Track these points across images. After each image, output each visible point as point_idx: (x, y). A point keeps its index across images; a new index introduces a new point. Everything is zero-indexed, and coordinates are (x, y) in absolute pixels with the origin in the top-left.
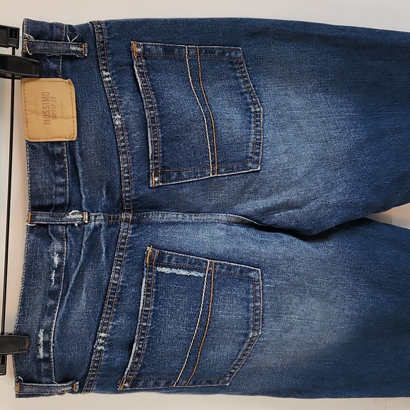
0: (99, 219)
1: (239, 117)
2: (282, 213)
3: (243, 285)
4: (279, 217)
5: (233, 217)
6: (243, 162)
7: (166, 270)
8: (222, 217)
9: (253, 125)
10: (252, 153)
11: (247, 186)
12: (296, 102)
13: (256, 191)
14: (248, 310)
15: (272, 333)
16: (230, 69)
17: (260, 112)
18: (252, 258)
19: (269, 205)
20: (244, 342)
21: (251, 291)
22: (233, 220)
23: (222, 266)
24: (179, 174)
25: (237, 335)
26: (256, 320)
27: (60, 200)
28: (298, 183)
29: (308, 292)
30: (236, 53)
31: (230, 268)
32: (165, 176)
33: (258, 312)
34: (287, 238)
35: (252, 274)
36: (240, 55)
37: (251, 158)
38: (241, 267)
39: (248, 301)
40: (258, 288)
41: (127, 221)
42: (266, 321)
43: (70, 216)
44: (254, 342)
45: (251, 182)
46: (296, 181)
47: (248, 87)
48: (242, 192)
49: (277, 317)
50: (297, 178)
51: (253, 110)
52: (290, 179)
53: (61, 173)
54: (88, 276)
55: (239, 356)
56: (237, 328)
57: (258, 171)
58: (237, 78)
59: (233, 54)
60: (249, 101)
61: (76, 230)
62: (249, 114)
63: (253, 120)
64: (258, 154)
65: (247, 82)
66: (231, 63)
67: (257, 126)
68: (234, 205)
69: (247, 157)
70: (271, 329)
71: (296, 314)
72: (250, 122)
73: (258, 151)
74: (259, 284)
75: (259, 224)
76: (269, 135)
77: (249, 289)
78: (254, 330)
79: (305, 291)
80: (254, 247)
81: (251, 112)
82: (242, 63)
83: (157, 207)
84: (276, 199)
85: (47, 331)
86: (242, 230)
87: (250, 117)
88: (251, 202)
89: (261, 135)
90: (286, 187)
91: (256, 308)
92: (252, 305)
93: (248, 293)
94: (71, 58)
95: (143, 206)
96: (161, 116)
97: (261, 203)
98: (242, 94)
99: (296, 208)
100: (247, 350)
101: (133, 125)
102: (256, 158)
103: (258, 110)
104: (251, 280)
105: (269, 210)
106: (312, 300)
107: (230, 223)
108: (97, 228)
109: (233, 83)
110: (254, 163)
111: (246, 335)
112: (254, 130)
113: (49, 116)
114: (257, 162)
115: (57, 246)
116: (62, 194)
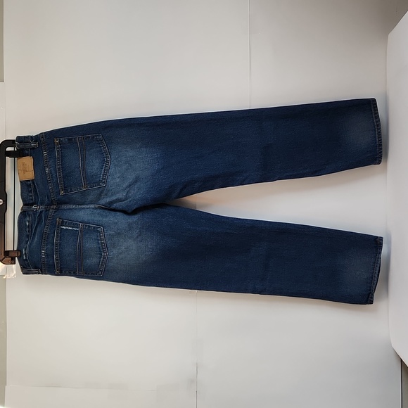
0: (43, 208)
1: (98, 164)
2: (117, 204)
3: (95, 233)
4: (115, 206)
5: (97, 206)
6: (98, 183)
7: (65, 228)
8: (92, 206)
10: (102, 179)
13: (106, 195)
14: (98, 243)
15: (114, 254)
16: (97, 143)
18: (99, 223)
19: (111, 200)
20: (101, 257)
23: (86, 226)
24: (71, 189)
25: (96, 254)
26: (104, 248)
27: (31, 202)
29: (127, 237)
31: (89, 227)
32: (66, 191)
33: (104, 245)
35: (99, 229)
36: (101, 137)
37: (101, 181)
38: (94, 226)
39: (98, 240)
40: (102, 235)
41: (53, 209)
42: (109, 249)
43: (34, 207)
44: (105, 257)
45: (103, 191)
47: (105, 150)
48: (100, 195)
51: (106, 160)
52: (120, 189)
53: (30, 192)
54: (38, 230)
55: (101, 263)
56: (95, 251)
57: (105, 186)
58: (100, 147)
59: (98, 137)
60: (105, 156)
61: (35, 213)
62: (103, 162)
63: (105, 164)
65: (105, 148)
66: (97, 141)
67: (106, 167)
68: (98, 201)
70: (113, 252)
72: (103, 166)
73: (105, 178)
74: (102, 233)
75: (109, 208)
76: (111, 170)
77: (98, 235)
78: (104, 252)
79: (125, 237)
82: (102, 140)
83: (66, 203)
84: (114, 198)
85: (25, 250)
86: (99, 211)
88: (104, 199)
89: (107, 171)
90: (118, 193)
91: (102, 243)
92: (100, 242)
93: (97, 237)
94: (33, 148)
95: (60, 202)
96: (63, 168)
97: (108, 200)
98: (102, 153)
99: (122, 201)
100: (103, 261)
101: (53, 172)
104: (99, 232)
106: (130, 241)
107: (96, 208)
108: (41, 212)
109: (98, 149)
111: (101, 254)
112: (104, 169)
113: (25, 171)
114: (104, 182)
115: (28, 219)
116: (32, 199)
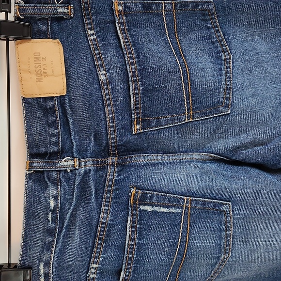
0: (88, 164)
1: (211, 65)
2: (250, 150)
3: (216, 218)
4: (245, 154)
5: (206, 155)
6: (215, 107)
7: (147, 208)
8: (196, 156)
9: (224, 72)
10: (223, 98)
11: (218, 128)
12: (262, 46)
13: (226, 132)
14: (220, 237)
15: (240, 254)
16: (202, 20)
17: (229, 59)
18: (223, 193)
19: (238, 144)
20: (216, 263)
21: (223, 222)
22: (206, 157)
23: (197, 202)
24: (158, 121)
25: (210, 259)
26: (227, 245)
28: (264, 123)
29: (272, 219)
30: (208, 5)
31: (204, 203)
32: (146, 124)
33: (229, 238)
34: (253, 172)
35: (224, 208)
36: (212, 7)
37: (222, 102)
38: (214, 202)
40: (229, 219)
41: (113, 164)
42: (235, 245)
43: (63, 163)
44: (224, 262)
45: (222, 124)
46: (262, 121)
47: (219, 37)
48: (214, 133)
49: (245, 241)
50: (263, 119)
51: (223, 58)
52: (257, 119)
53: (54, 125)
54: (81, 216)
55: (212, 275)
56: (211, 254)
57: (229, 114)
58: (208, 28)
59: (205, 6)
60: (220, 49)
61: (69, 176)
62: (219, 61)
63: (223, 67)
64: (228, 99)
65: (218, 31)
66: (204, 15)
67: (227, 72)
68: (207, 144)
69: (218, 102)
70: (240, 251)
71: (261, 238)
72: (221, 69)
73: (228, 96)
74: (230, 216)
75: (229, 160)
76: (239, 80)
77: (221, 221)
78: (225, 253)
79: (269, 219)
80: (225, 184)
81: (222, 60)
82: (213, 14)
83: (138, 150)
84: (245, 138)
85: (47, 264)
86: (214, 166)
87: (221, 64)
88: (221, 141)
89: (230, 81)
90: (253, 127)
91: (227, 236)
92: (223, 234)
93: (220, 224)
94: (59, 19)
95: (126, 150)
96: (142, 70)
97: (232, 142)
98: (213, 43)
99: (262, 145)
100: (218, 269)
102: (227, 102)
103: (228, 57)
104: (223, 213)
105: (238, 148)
108: (87, 173)
109: (205, 33)
110: (225, 107)
111: (218, 258)
112: (224, 77)
113: (41, 74)
114: (227, 106)
115: (52, 191)
